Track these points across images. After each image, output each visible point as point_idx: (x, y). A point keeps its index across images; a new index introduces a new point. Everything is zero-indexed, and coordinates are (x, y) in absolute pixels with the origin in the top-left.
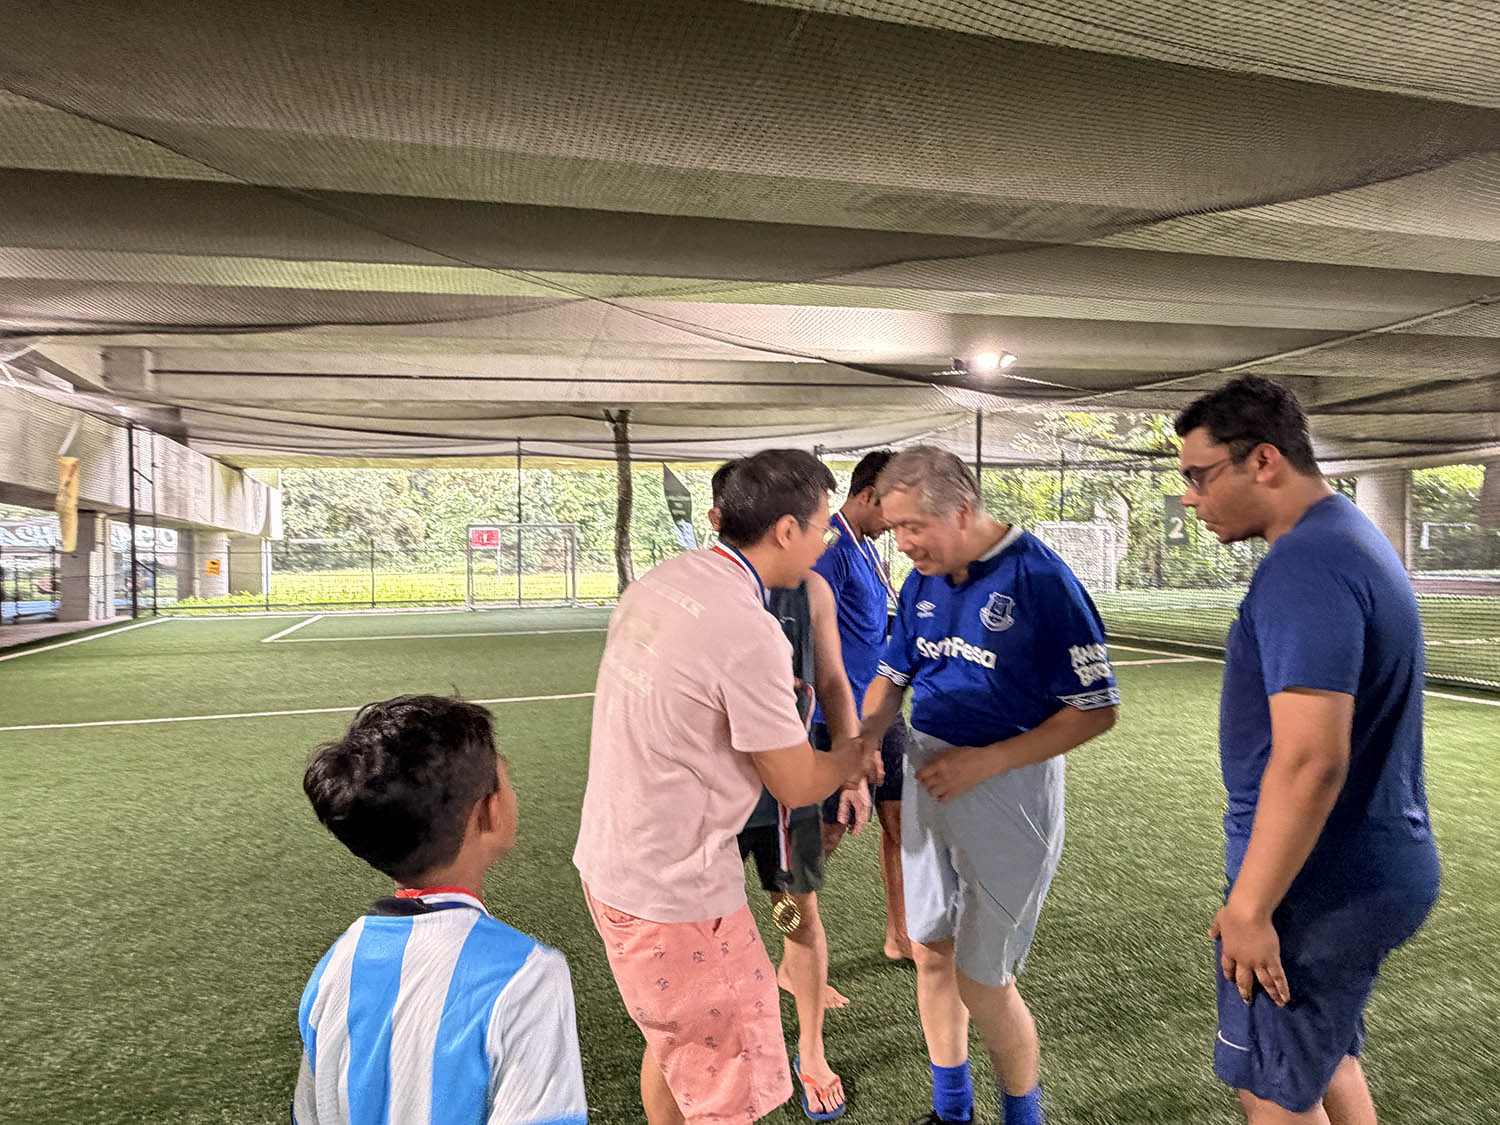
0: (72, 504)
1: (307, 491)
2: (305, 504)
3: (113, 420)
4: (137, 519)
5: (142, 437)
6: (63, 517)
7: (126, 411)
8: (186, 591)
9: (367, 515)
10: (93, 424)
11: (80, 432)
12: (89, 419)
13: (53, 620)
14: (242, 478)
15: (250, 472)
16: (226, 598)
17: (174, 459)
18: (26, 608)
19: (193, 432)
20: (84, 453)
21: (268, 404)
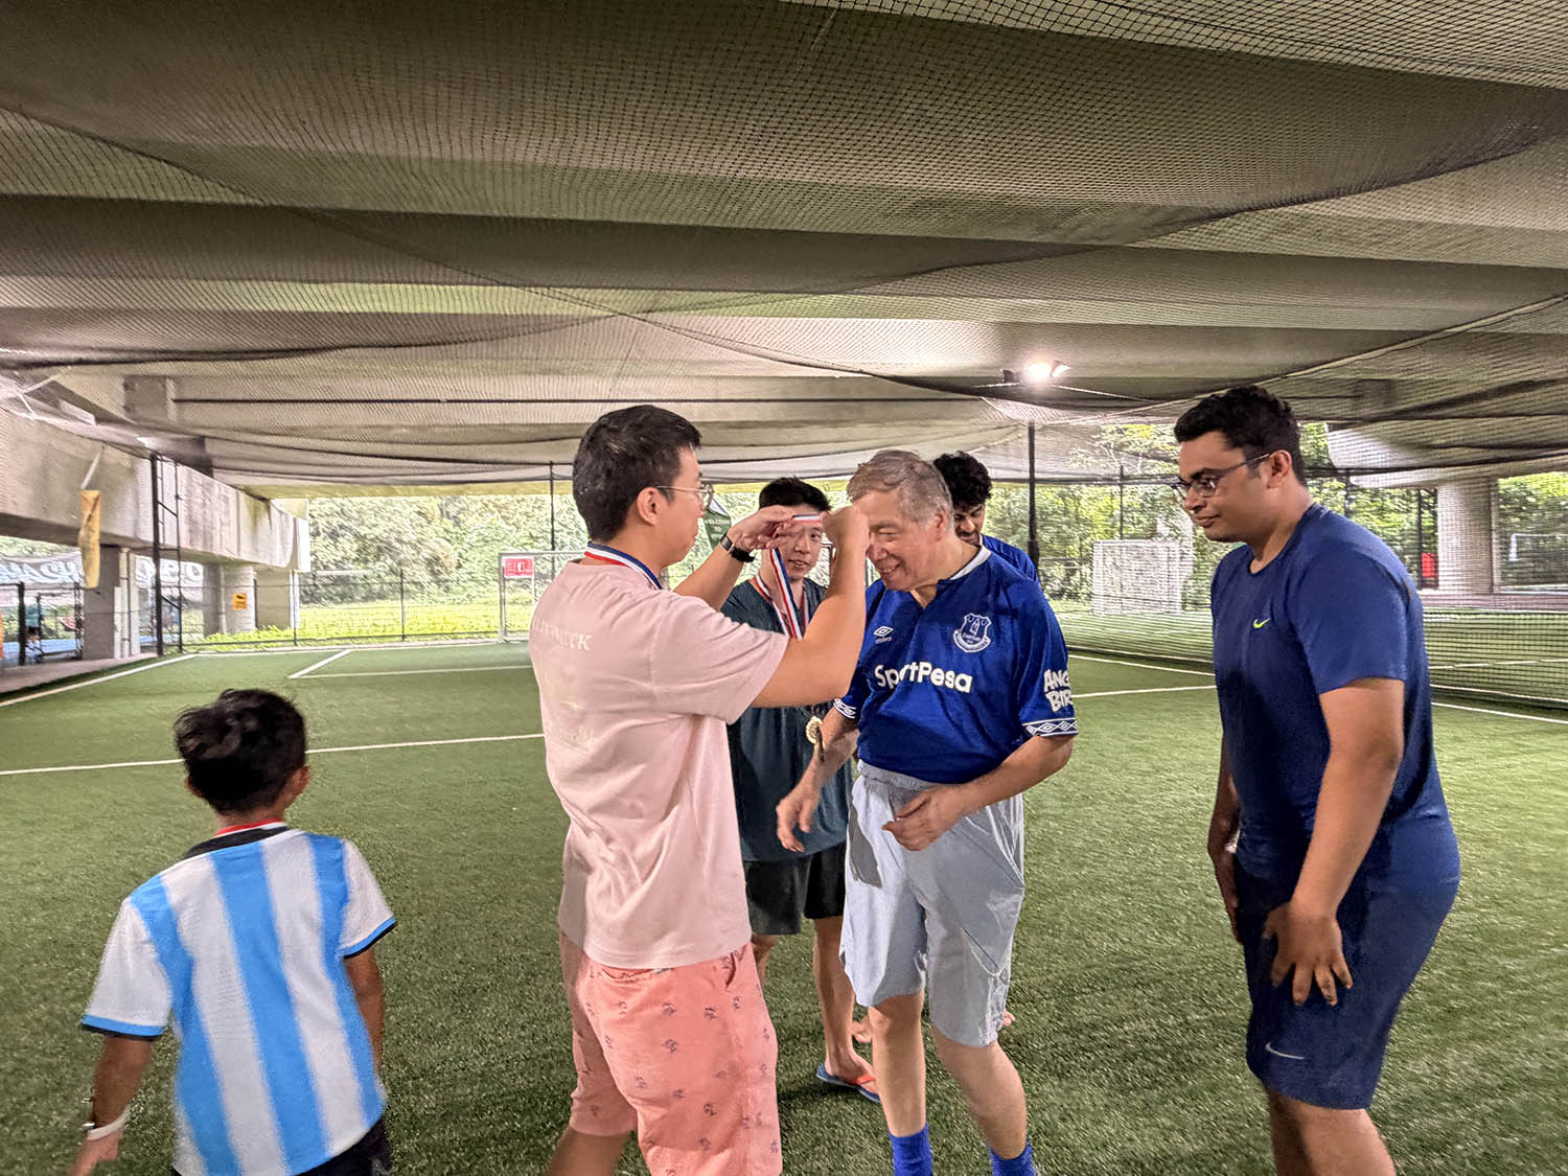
0: (95, 538)
1: (336, 521)
2: (334, 535)
3: (136, 452)
4: (161, 553)
5: (167, 468)
6: (85, 551)
7: (149, 442)
8: (213, 627)
9: (397, 545)
10: (114, 455)
11: (101, 462)
12: (110, 450)
13: (78, 658)
14: (268, 508)
15: (277, 502)
16: (252, 634)
17: (199, 491)
18: (49, 645)
19: (216, 462)
20: (107, 486)
21: (292, 432)
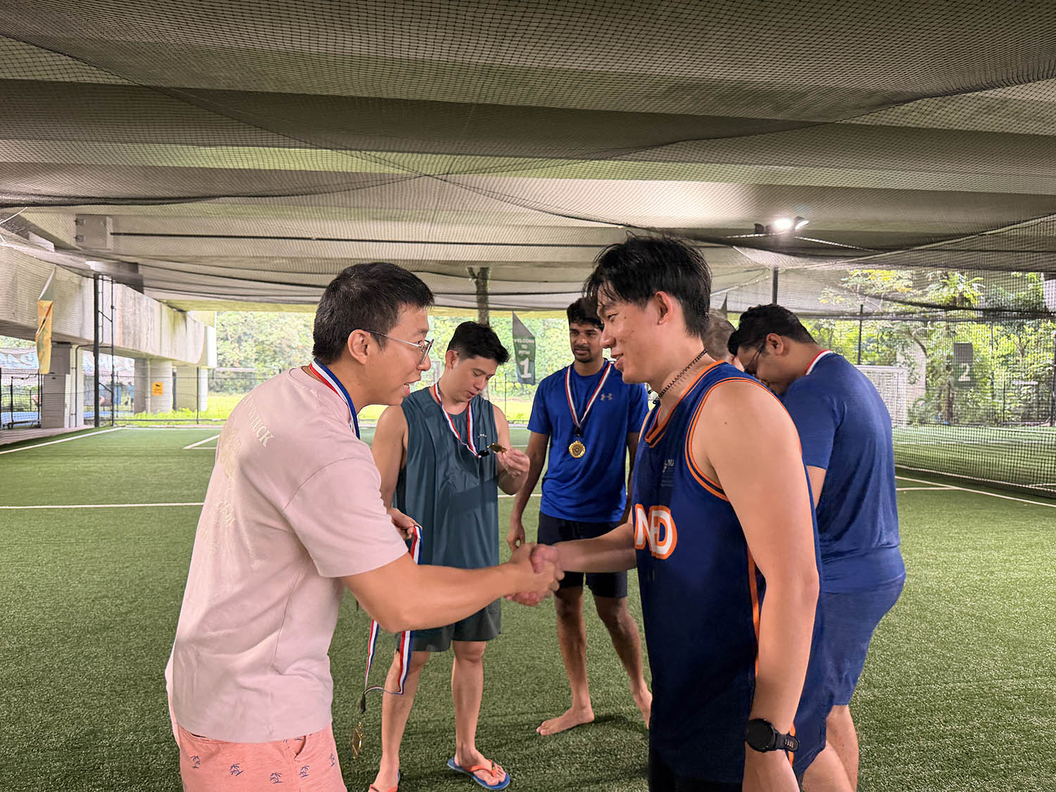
3: (84, 273)
4: (100, 349)
5: (105, 286)
7: (95, 265)
8: (140, 407)
11: (54, 280)
13: (38, 427)
14: (185, 318)
15: (192, 314)
16: (170, 414)
17: (131, 303)
18: (18, 417)
19: (145, 283)
20: (58, 297)
